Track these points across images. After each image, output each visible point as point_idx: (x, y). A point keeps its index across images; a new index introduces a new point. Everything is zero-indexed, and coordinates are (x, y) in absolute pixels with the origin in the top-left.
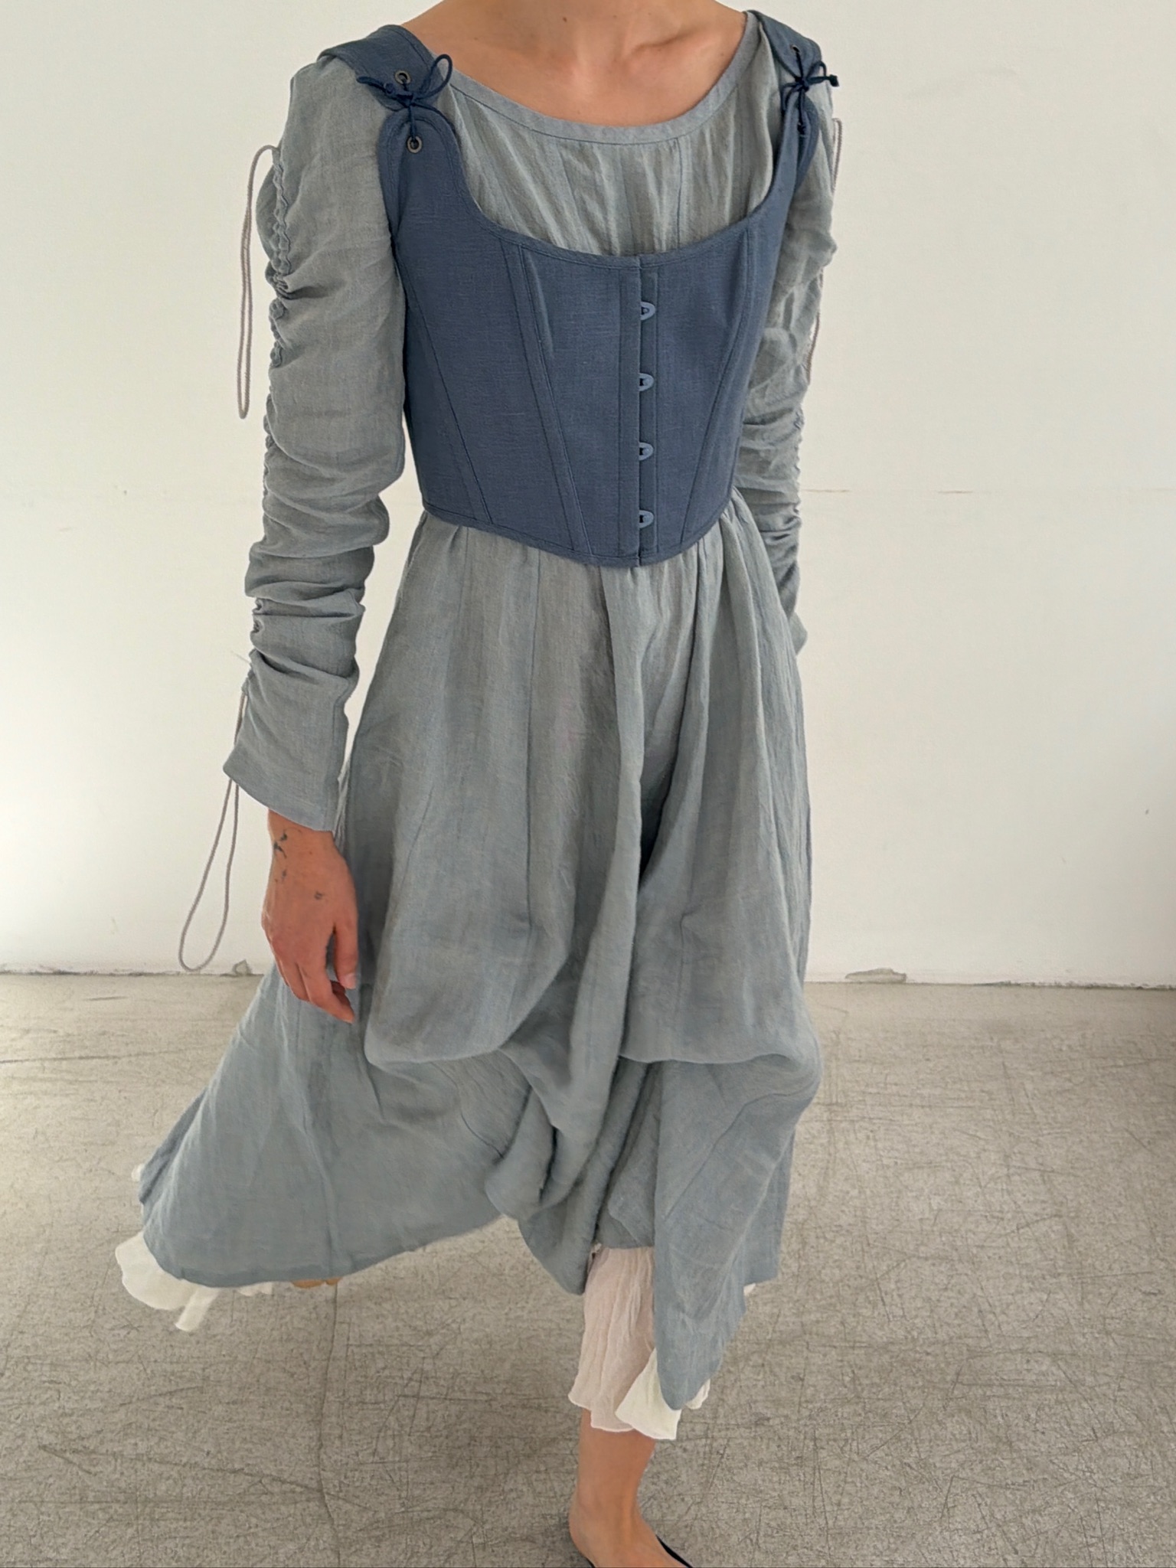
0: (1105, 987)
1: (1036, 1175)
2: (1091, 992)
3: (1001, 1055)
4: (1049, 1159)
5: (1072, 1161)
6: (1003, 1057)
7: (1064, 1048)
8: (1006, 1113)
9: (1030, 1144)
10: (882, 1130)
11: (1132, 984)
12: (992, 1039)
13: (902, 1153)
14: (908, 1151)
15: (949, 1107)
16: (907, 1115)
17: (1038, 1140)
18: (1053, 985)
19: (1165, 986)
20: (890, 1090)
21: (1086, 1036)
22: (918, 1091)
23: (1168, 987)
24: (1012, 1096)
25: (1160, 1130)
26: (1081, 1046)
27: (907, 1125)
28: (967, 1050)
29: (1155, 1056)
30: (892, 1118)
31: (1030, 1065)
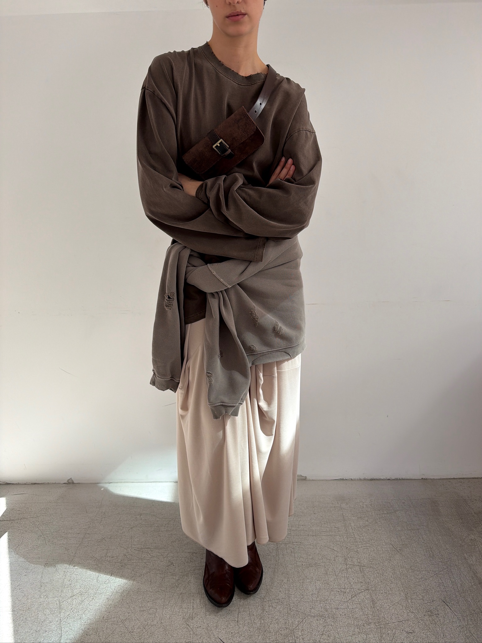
0: (377, 480)
1: (357, 568)
2: (372, 482)
3: (341, 510)
4: (362, 559)
5: (371, 561)
6: (342, 511)
7: (365, 506)
8: (345, 537)
9: (355, 552)
10: (297, 548)
11: (386, 478)
12: (338, 503)
13: (305, 559)
14: (307, 558)
15: (323, 535)
16: (307, 540)
17: (357, 550)
18: (359, 479)
19: (397, 478)
20: (300, 528)
21: (372, 501)
22: (311, 528)
23: (399, 479)
24: (346, 529)
25: (404, 543)
26: (370, 505)
27: (307, 545)
28: (329, 509)
29: (398, 509)
30: (301, 542)
31: (352, 514)
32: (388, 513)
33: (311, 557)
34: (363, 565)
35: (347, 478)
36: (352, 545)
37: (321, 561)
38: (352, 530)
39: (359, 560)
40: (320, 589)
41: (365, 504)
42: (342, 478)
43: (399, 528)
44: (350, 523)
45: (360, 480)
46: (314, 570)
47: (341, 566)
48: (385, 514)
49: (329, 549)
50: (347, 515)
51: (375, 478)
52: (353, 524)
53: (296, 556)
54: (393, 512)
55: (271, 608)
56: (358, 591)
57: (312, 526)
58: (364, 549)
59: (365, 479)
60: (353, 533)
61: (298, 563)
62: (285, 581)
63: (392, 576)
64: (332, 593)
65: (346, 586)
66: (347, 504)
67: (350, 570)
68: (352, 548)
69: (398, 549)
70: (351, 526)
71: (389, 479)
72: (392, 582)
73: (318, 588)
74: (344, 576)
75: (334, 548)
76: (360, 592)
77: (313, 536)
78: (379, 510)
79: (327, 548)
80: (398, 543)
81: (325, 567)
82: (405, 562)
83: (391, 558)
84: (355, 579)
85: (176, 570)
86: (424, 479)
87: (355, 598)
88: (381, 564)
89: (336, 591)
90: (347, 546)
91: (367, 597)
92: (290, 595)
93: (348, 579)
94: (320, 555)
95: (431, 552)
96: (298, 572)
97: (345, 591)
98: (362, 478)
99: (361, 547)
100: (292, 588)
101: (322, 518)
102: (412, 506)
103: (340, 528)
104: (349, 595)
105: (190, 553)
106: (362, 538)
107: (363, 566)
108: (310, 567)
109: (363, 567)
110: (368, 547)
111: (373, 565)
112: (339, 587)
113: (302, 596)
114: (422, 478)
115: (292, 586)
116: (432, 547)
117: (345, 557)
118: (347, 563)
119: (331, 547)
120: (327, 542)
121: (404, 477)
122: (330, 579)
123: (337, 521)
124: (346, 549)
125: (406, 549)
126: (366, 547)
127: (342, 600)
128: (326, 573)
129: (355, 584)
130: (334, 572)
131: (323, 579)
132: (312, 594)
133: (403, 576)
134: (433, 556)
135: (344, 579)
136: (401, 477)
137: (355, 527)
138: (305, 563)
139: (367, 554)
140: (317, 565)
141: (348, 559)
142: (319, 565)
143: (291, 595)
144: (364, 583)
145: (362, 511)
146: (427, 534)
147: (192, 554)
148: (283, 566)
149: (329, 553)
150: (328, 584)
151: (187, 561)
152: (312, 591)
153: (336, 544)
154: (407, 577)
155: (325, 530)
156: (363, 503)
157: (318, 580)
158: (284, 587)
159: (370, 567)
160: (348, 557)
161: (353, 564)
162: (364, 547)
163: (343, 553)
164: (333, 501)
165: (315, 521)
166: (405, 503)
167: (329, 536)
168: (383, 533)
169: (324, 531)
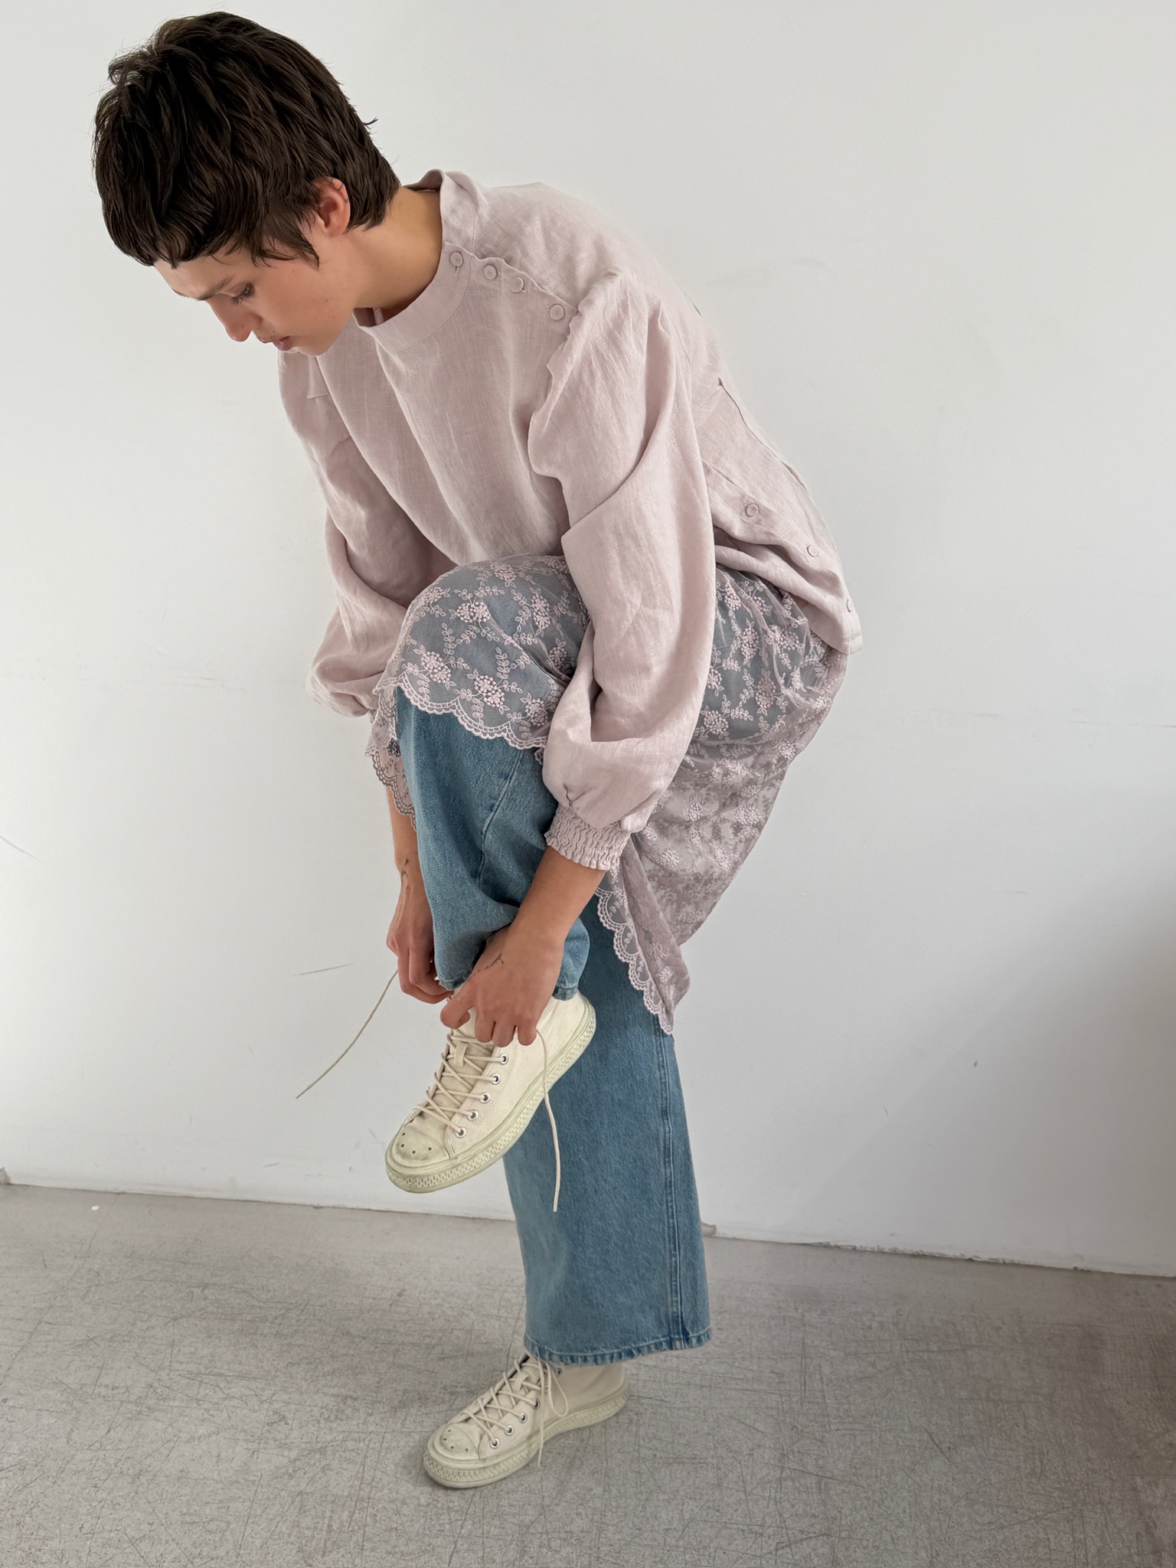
0: (933, 1257)
1: (811, 1481)
2: (916, 1261)
3: (802, 1328)
4: (831, 1460)
5: (857, 1466)
6: (805, 1331)
7: (875, 1325)
8: (794, 1400)
9: (814, 1441)
10: (648, 1413)
11: (963, 1255)
12: (797, 1309)
13: (665, 1443)
14: (673, 1442)
15: (731, 1389)
16: (682, 1395)
17: (823, 1436)
18: (876, 1250)
19: (998, 1260)
20: (669, 1364)
21: (901, 1313)
22: (701, 1367)
23: (1001, 1261)
24: (805, 1380)
25: (965, 1433)
26: (894, 1324)
27: (679, 1409)
28: (766, 1321)
29: (974, 1342)
30: (663, 1398)
31: (832, 1343)
32: (940, 1351)
33: (683, 1441)
34: (829, 1474)
35: (839, 1244)
36: (811, 1421)
37: (712, 1453)
38: (822, 1383)
39: (821, 1462)
40: (692, 1520)
41: (879, 1319)
42: (823, 1240)
43: (964, 1394)
44: (820, 1366)
45: (882, 1252)
46: (685, 1473)
47: (765, 1472)
48: (933, 1352)
49: (743, 1426)
50: (816, 1343)
51: (926, 1250)
52: (826, 1370)
53: (642, 1432)
54: (957, 1350)
55: (545, 1550)
56: (800, 1536)
57: (704, 1361)
59: (895, 1253)
60: (823, 1391)
61: (644, 1452)
62: (599, 1490)
63: (908, 1510)
64: (724, 1532)
65: (768, 1521)
66: (824, 1313)
67: (790, 1483)
68: (810, 1429)
69: (944, 1446)
70: (820, 1373)
71: (970, 1260)
72: (902, 1524)
73: (687, 1516)
74: (767, 1494)
75: (757, 1425)
76: (804, 1537)
77: (702, 1386)
78: (916, 1340)
79: (735, 1422)
80: (947, 1430)
81: (720, 1469)
82: (954, 1479)
83: (918, 1466)
84: (797, 1507)
85: (293, 1436)
86: (1082, 1270)
87: (787, 1550)
88: (884, 1478)
89: (738, 1529)
90: (795, 1424)
91: (821, 1551)
92: (605, 1526)
93: (778, 1503)
94: (711, 1437)
95: (1038, 1463)
96: (639, 1472)
97: (761, 1531)
98: (887, 1248)
99: (837, 1430)
100: (614, 1510)
101: (739, 1344)
102: (1019, 1340)
103: (786, 1374)
104: (770, 1541)
105: (339, 1395)
106: (847, 1406)
107: (829, 1478)
108: (676, 1465)
109: (830, 1481)
110: (857, 1433)
111: (860, 1478)
112: (749, 1520)
113: (637, 1532)
114: (1075, 1269)
115: (614, 1504)
116: (1045, 1451)
117: (783, 1449)
118: (786, 1466)
119: (748, 1422)
120: (740, 1407)
121: (1018, 1259)
122: (726, 1499)
123: (783, 1356)
124: (792, 1429)
125: (967, 1449)
126: (851, 1432)
127: (748, 1552)
128: (719, 1485)
129: (796, 1518)
130: (741, 1483)
131: (706, 1498)
132: (667, 1530)
133: (939, 1513)
134: (1042, 1472)
135: (765, 1503)
136: (1008, 1258)
137: (833, 1377)
138: (662, 1454)
139: (849, 1448)
140: (696, 1461)
141: (791, 1457)
142: (702, 1461)
143: (608, 1525)
144: (821, 1517)
145: (864, 1337)
146: (1042, 1416)
147: (342, 1400)
148: (599, 1455)
149: (738, 1434)
150: (718, 1511)
151: (326, 1416)
152: (669, 1522)
153: (763, 1415)
154: (950, 1516)
155: (741, 1377)
156: (874, 1315)
157: (690, 1499)
158: (590, 1504)
159: (850, 1483)
160: (793, 1451)
161: (801, 1469)
162: (845, 1432)
163: (781, 1440)
164: (783, 1301)
165: (717, 1349)
166: (1001, 1328)
167: (749, 1392)
168: (913, 1400)
169: (738, 1377)
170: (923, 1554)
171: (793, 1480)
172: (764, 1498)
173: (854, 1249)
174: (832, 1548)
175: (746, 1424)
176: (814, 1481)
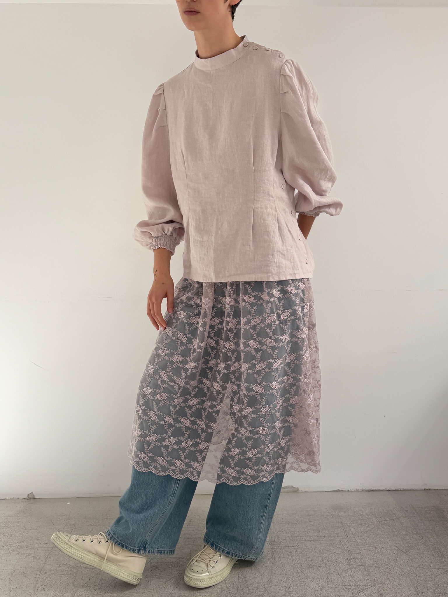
0: (376, 491)
2: (371, 493)
3: (340, 518)
4: (366, 560)
5: (376, 561)
7: (364, 514)
8: (345, 541)
9: (357, 554)
10: (294, 552)
11: (386, 489)
12: (335, 512)
13: (304, 561)
14: (307, 560)
15: (321, 540)
16: (304, 544)
17: (360, 552)
18: (356, 490)
20: (296, 535)
21: (372, 509)
22: (308, 534)
23: (399, 490)
24: (347, 535)
25: (410, 546)
26: (371, 513)
27: (305, 549)
28: (326, 517)
29: (400, 516)
30: (298, 546)
31: (352, 521)
32: (390, 520)
33: (310, 559)
34: (367, 565)
35: (343, 490)
36: (354, 548)
37: (322, 562)
38: (353, 535)
39: (362, 561)
40: (323, 586)
41: (365, 512)
42: (337, 489)
43: (404, 533)
44: (350, 529)
45: (358, 491)
46: (315, 571)
47: (344, 567)
48: (388, 520)
49: (330, 552)
50: (346, 522)
51: (373, 488)
52: (353, 530)
53: (294, 558)
54: (396, 519)
56: (365, 588)
57: (308, 532)
58: (368, 551)
59: (362, 491)
60: (354, 537)
61: (297, 565)
62: (285, 580)
63: (400, 574)
64: (337, 589)
65: (351, 584)
66: (345, 512)
67: (354, 569)
68: (355, 550)
69: (404, 550)
70: (351, 532)
71: (389, 490)
72: (400, 579)
73: (321, 585)
74: (347, 574)
75: (335, 551)
76: (366, 588)
77: (311, 541)
78: (380, 517)
79: (327, 551)
80: (403, 545)
81: (327, 568)
82: (412, 561)
83: (398, 558)
84: (360, 577)
85: (162, 574)
86: (427, 490)
87: (362, 593)
88: (387, 564)
89: (341, 587)
90: (349, 549)
91: (374, 592)
92: (291, 592)
93: (353, 577)
94: (320, 557)
95: (439, 553)
96: (298, 572)
97: (350, 587)
98: (360, 489)
99: (364, 550)
100: (293, 586)
101: (319, 525)
102: (416, 513)
103: (339, 533)
104: (355, 591)
105: (176, 558)
106: (365, 541)
107: (367, 566)
108: (310, 568)
109: (368, 567)
110: (372, 550)
111: (379, 565)
112: (344, 584)
113: (304, 593)
114: (425, 489)
115: (292, 584)
116: (440, 548)
117: (347, 558)
118: (351, 564)
120: (327, 546)
121: (405, 488)
122: (333, 578)
123: (336, 528)
124: (348, 551)
125: (412, 551)
126: (369, 550)
127: (348, 595)
128: (329, 573)
129: (361, 581)
130: (336, 571)
131: (325, 578)
132: (315, 591)
133: (412, 574)
134: (442, 555)
135: (348, 577)
136: (402, 488)
137: (356, 532)
138: (304, 565)
139: (371, 555)
140: (318, 566)
141: (351, 560)
142: (320, 566)
143: (293, 592)
144: (370, 580)
145: (362, 518)
146: (434, 537)
147: (178, 559)
148: (281, 568)
149: (329, 555)
150: (331, 582)
151: (173, 565)
152: (315, 588)
153: (336, 548)
154: (416, 574)
155: (324, 536)
156: (363, 511)
157: (320, 579)
158: (283, 585)
159: (376, 567)
160: (351, 558)
161: (356, 564)
162: (367, 550)
163: (346, 555)
164: (330, 510)
165: (312, 528)
166: (408, 511)
167: (328, 541)
168: (387, 537)
169: (322, 536)
170: (412, 588)
171: (355, 568)
172: (347, 576)
173: (348, 491)
174: (378, 590)
175: (331, 551)
176: (363, 568)
